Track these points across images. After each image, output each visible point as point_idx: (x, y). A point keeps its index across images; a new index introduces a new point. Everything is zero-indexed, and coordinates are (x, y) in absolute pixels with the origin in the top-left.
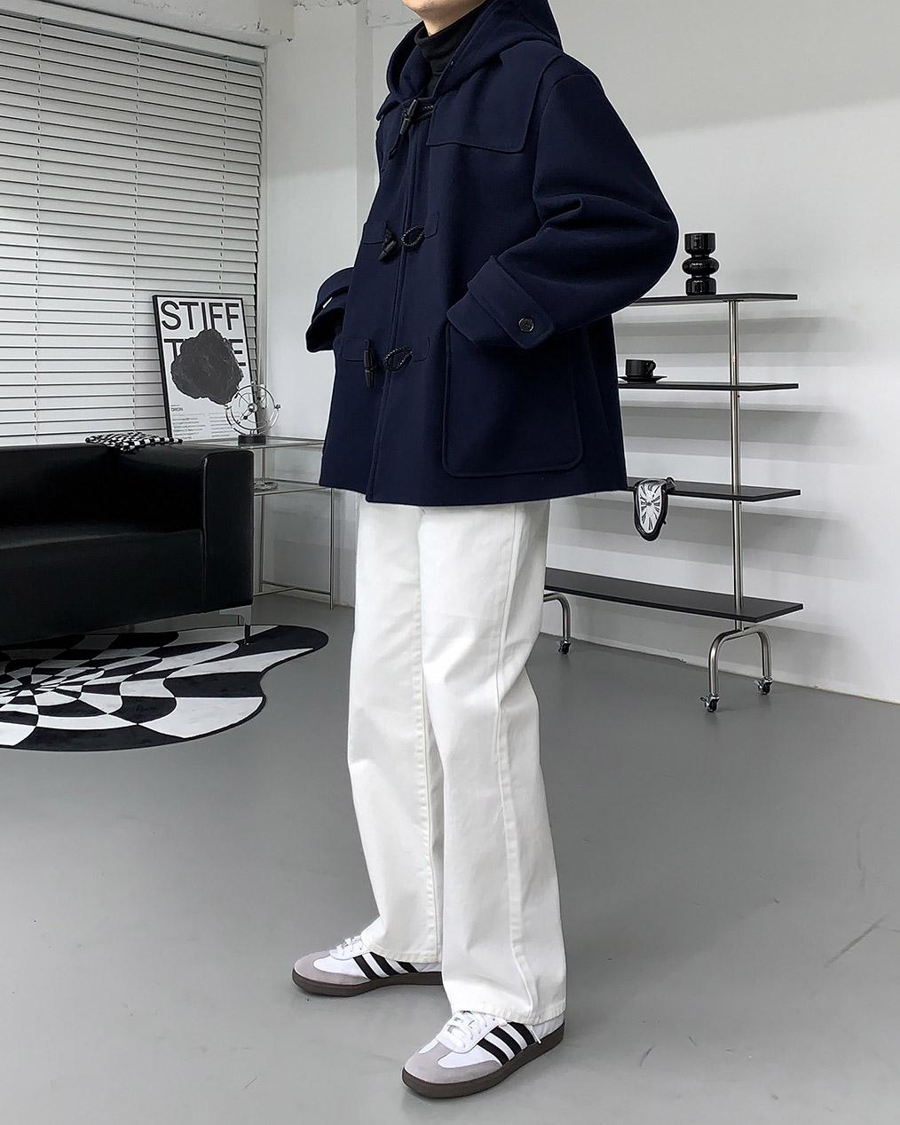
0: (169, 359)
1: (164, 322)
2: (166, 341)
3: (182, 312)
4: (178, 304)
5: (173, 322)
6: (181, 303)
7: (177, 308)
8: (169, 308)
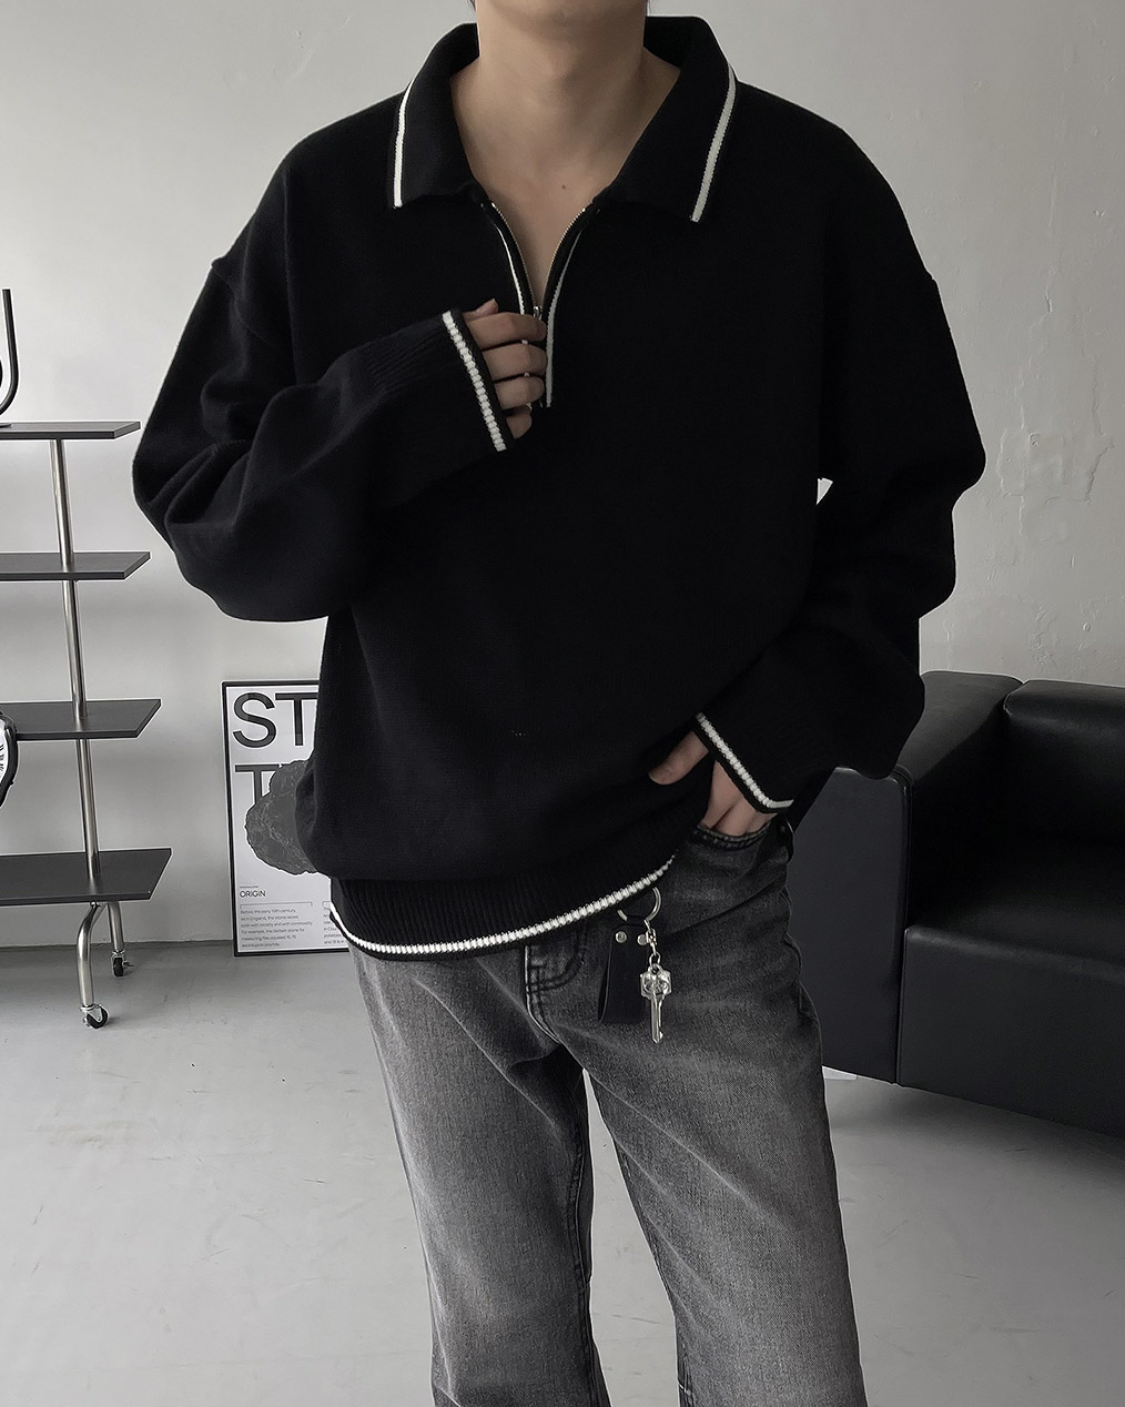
0: (244, 800)
1: (238, 735)
2: (239, 769)
3: (282, 714)
4: (273, 699)
5: (260, 732)
6: (279, 697)
7: (269, 705)
8: (253, 707)
